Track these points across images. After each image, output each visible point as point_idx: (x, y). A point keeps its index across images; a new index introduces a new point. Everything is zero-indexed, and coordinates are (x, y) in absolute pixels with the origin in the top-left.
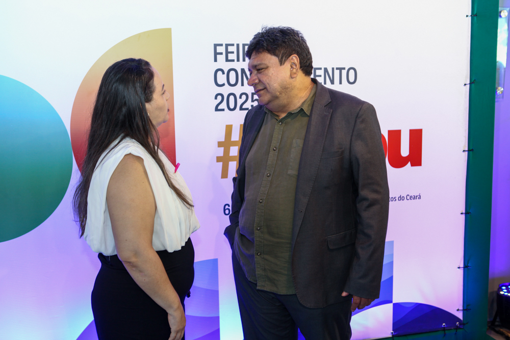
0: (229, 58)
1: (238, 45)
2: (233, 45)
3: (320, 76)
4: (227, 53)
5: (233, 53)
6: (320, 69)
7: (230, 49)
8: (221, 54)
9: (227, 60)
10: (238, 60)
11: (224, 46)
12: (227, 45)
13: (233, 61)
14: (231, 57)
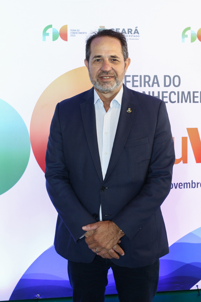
0: (135, 85)
1: (141, 76)
2: (137, 76)
3: (198, 97)
4: (133, 81)
5: (137, 81)
6: (198, 92)
7: (135, 78)
8: (129, 82)
9: (133, 86)
10: (141, 86)
11: (131, 76)
12: (133, 76)
13: (137, 86)
14: (136, 84)
